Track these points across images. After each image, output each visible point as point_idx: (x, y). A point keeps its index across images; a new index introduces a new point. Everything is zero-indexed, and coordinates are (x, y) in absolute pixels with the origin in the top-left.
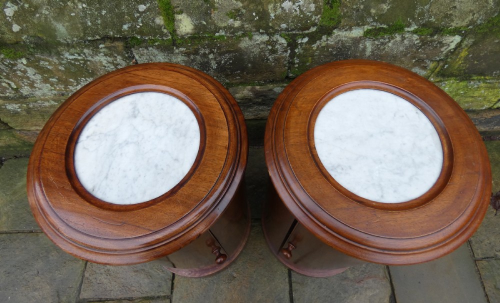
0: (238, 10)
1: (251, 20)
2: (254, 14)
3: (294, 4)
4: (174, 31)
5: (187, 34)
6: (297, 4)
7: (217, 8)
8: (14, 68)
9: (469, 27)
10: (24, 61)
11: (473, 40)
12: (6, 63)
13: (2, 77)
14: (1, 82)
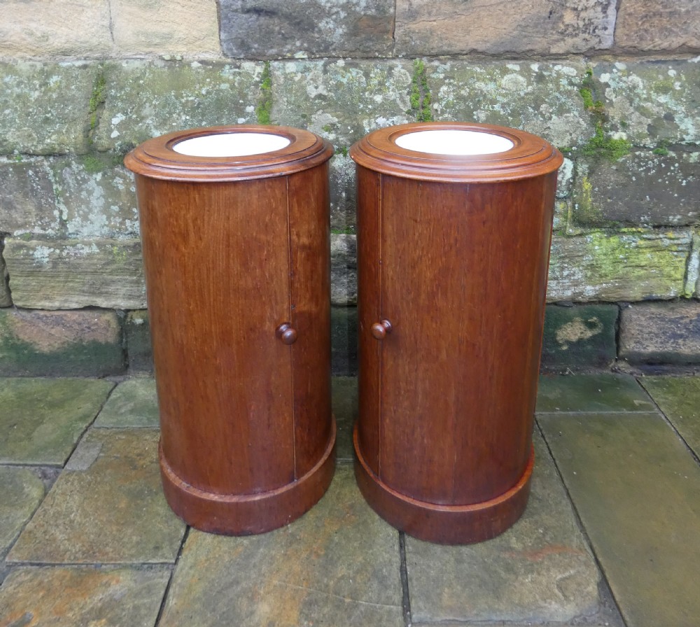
0: (333, 125)
1: (346, 134)
2: (349, 128)
3: (388, 120)
6: (390, 120)
7: (313, 123)
8: (83, 186)
9: (574, 148)
10: (99, 176)
11: (587, 166)
12: (79, 178)
13: (61, 199)
14: (55, 208)
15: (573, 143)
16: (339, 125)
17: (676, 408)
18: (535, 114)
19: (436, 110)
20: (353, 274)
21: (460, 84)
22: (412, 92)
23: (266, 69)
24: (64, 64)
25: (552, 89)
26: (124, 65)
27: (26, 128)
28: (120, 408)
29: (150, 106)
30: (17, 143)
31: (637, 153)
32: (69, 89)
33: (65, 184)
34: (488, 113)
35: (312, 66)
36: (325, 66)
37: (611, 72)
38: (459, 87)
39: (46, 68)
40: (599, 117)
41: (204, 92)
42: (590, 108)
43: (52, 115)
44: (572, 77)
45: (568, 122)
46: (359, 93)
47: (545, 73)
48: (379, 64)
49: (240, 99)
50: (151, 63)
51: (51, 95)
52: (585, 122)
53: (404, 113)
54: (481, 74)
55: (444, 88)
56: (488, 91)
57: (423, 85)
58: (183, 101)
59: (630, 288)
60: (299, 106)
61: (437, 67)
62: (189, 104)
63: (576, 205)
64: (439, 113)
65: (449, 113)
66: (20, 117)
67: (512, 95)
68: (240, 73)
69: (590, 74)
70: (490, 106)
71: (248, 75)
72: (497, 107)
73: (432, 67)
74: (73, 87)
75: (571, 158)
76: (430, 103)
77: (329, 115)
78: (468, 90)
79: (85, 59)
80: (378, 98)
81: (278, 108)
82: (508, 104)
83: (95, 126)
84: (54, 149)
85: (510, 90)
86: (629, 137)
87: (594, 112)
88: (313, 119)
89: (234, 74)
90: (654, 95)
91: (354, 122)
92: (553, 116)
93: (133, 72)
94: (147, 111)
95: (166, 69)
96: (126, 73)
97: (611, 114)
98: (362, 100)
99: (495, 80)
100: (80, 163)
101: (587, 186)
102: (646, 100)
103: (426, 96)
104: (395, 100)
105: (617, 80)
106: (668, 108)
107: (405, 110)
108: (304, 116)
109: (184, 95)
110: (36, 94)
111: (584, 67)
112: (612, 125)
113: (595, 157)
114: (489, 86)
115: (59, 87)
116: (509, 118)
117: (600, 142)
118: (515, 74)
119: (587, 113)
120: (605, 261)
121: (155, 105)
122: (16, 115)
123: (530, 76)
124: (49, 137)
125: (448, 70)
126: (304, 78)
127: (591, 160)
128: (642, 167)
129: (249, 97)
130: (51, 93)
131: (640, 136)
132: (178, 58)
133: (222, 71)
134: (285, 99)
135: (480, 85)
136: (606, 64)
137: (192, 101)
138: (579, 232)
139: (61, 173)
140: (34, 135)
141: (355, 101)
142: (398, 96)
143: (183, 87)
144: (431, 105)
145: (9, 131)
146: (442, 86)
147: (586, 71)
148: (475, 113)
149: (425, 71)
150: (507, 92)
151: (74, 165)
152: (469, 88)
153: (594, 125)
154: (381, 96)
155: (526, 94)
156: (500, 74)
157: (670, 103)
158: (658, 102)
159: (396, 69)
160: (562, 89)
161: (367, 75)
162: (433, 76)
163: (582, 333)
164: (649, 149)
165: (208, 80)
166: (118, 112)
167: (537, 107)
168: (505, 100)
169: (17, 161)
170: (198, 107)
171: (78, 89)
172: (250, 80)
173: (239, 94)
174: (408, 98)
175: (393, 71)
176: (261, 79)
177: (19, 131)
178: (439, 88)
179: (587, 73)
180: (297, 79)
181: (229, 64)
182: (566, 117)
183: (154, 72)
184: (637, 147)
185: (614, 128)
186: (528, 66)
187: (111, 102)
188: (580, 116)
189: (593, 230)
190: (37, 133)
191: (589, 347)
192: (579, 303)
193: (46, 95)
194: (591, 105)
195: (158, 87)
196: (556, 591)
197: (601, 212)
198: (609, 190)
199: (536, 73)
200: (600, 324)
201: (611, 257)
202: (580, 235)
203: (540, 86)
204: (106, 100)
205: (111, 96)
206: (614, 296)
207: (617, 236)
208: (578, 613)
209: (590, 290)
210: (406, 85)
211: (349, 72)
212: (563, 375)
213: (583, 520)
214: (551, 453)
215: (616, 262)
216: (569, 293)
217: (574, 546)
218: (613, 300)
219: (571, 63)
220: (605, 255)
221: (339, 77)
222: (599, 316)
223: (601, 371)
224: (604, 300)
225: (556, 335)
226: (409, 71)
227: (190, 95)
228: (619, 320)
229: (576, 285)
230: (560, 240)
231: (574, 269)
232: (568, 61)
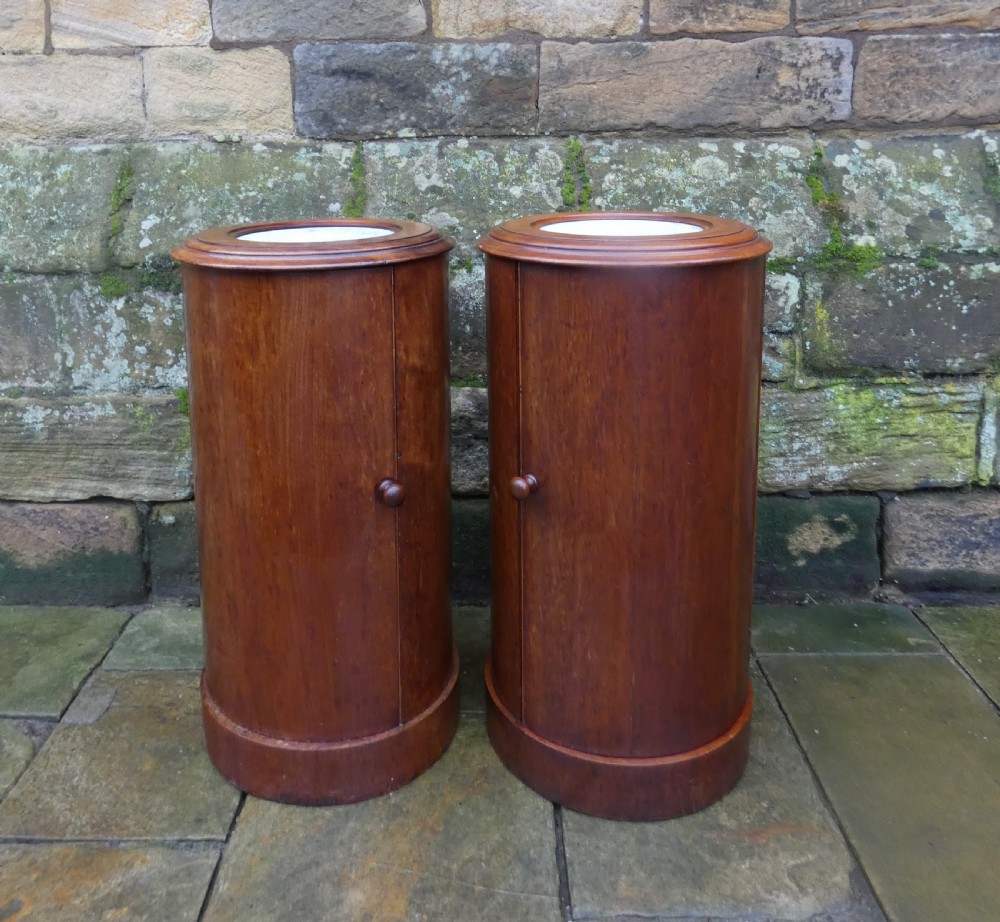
0: (453, 228)
1: (470, 240)
2: (475, 231)
8: (98, 318)
9: (799, 259)
10: (120, 304)
11: (820, 285)
12: (92, 305)
13: (67, 337)
14: (56, 350)
15: (798, 251)
16: (461, 228)
17: (972, 649)
18: (742, 212)
19: (600, 207)
20: (481, 447)
21: (633, 170)
22: (563, 181)
23: (357, 153)
24: (78, 149)
25: (765, 177)
26: (160, 148)
27: (22, 236)
28: (139, 645)
29: (195, 205)
30: (9, 256)
31: (893, 266)
32: (83, 183)
33: (72, 314)
34: (674, 210)
35: (422, 147)
36: (440, 147)
37: (850, 153)
38: (632, 175)
39: (52, 155)
40: (834, 214)
41: (270, 184)
42: (821, 202)
43: (59, 218)
44: (794, 160)
45: (789, 223)
46: (488, 184)
47: (755, 155)
48: (517, 144)
49: (320, 194)
50: (198, 146)
51: (58, 191)
52: (815, 222)
53: (552, 211)
54: (663, 157)
55: (610, 177)
56: (673, 181)
57: (580, 172)
58: (241, 197)
59: (894, 469)
60: (404, 203)
61: (600, 148)
62: (250, 201)
63: (808, 343)
66: (13, 220)
67: (709, 185)
68: (320, 159)
69: (819, 155)
70: (676, 202)
71: (333, 161)
72: (686, 202)
73: (593, 147)
74: (89, 180)
75: (795, 274)
76: (590, 198)
77: (446, 214)
78: (644, 178)
79: (106, 142)
80: (516, 191)
81: (374, 206)
82: (703, 198)
83: (117, 232)
84: (60, 264)
85: (704, 179)
86: (879, 241)
87: (827, 207)
89: (313, 159)
90: (914, 186)
91: (483, 224)
92: (768, 213)
93: (171, 158)
94: (191, 210)
95: (218, 155)
96: (163, 160)
97: (852, 211)
98: (493, 194)
99: (683, 165)
100: (95, 285)
101: (822, 314)
102: (903, 191)
103: (585, 188)
104: (540, 193)
105: (859, 163)
106: (935, 202)
107: (555, 207)
108: (410, 217)
109: (243, 189)
110: (38, 189)
111: (810, 146)
112: (854, 226)
113: (831, 272)
114: (675, 173)
115: (69, 180)
117: (838, 249)
118: (711, 157)
119: (817, 209)
120: (855, 428)
121: (202, 203)
122: (8, 218)
123: (733, 158)
124: (54, 247)
125: (616, 152)
126: (411, 164)
127: (825, 276)
128: (902, 285)
129: (334, 191)
130: (57, 188)
131: (895, 240)
132: (235, 138)
133: (296, 155)
134: (384, 193)
135: (662, 172)
136: (843, 141)
137: (254, 197)
138: (813, 383)
139: (68, 300)
140: (33, 245)
141: (483, 195)
142: (544, 187)
143: (243, 177)
144: (591, 200)
146: (606, 173)
147: (813, 152)
149: (581, 153)
150: (701, 181)
151: (87, 288)
152: (646, 176)
153: (828, 226)
154: (520, 188)
155: (728, 184)
156: (690, 156)
157: (937, 196)
158: (920, 194)
159: (541, 151)
160: (779, 177)
161: (500, 159)
162: (595, 160)
163: (826, 540)
164: (910, 260)
165: (276, 168)
166: (150, 213)
167: (744, 202)
168: (698, 193)
169: (7, 282)
170: (262, 205)
171: (96, 182)
172: (335, 167)
173: (321, 186)
174: (558, 191)
175: (537, 154)
176: (351, 167)
177: (12, 240)
178: (602, 177)
179: (816, 154)
180: (400, 166)
181: (306, 147)
182: (787, 215)
183: (201, 159)
184: (892, 257)
185: (857, 230)
186: (730, 145)
187: (140, 200)
188: (807, 214)
189: (834, 381)
190: (37, 242)
191: (838, 562)
192: (819, 493)
193: (51, 191)
194: (822, 198)
195: (206, 178)
196: (787, 881)
197: (845, 353)
198: (854, 321)
199: (742, 154)
200: (853, 526)
201: (863, 421)
202: (816, 388)
203: (747, 172)
204: (134, 197)
205: (141, 191)
206: (871, 482)
207: (870, 390)
208: (820, 909)
209: (834, 473)
210: (554, 173)
211: (475, 155)
212: (800, 605)
213: (828, 791)
214: (780, 706)
215: (872, 429)
216: (803, 477)
217: (814, 824)
218: (870, 488)
219: (792, 140)
220: (854, 418)
221: (461, 163)
222: (850, 513)
223: (858, 600)
224: (857, 488)
225: (786, 543)
226: (560, 153)
227: (251, 188)
228: (882, 521)
229: (814, 465)
230: (785, 395)
231: (809, 440)
232: (787, 139)
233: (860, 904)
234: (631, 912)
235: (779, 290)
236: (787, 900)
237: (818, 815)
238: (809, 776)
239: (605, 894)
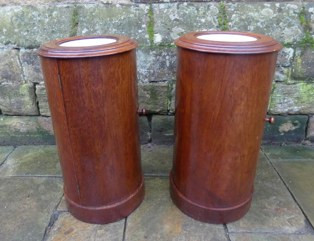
0: (182, 33)
4: (153, 41)
5: (158, 43)
6: (209, 30)
7: (173, 32)
9: (295, 43)
11: (300, 51)
15: (295, 41)
16: (185, 33)
18: (277, 27)
19: (230, 26)
21: (242, 13)
22: (219, 17)
23: (150, 7)
24: (59, 6)
25: (285, 15)
26: (86, 6)
27: (44, 35)
29: (99, 25)
30: (41, 42)
32: (62, 18)
34: (255, 27)
35: (172, 5)
36: (178, 5)
38: (241, 15)
39: (50, 8)
40: (307, 28)
41: (122, 18)
42: (303, 24)
43: (55, 29)
44: (296, 9)
45: (292, 31)
46: (194, 18)
47: (283, 8)
48: (203, 4)
49: (139, 21)
50: (98, 5)
51: (54, 20)
52: (301, 31)
53: (215, 27)
54: (252, 8)
55: (234, 15)
56: (255, 17)
57: (224, 14)
58: (113, 22)
60: (166, 24)
61: (231, 5)
62: (116, 24)
63: (293, 70)
64: (232, 27)
65: (236, 27)
66: (41, 30)
67: (267, 18)
68: (138, 9)
70: (256, 24)
71: (142, 10)
72: (259, 24)
73: (228, 5)
74: (63, 17)
75: (293, 48)
76: (227, 22)
77: (180, 28)
78: (245, 16)
79: (68, 3)
80: (203, 20)
81: (157, 25)
82: (264, 22)
83: (75, 34)
85: (265, 16)
87: (305, 26)
88: (173, 30)
92: (286, 28)
93: (89, 9)
94: (97, 27)
95: (104, 8)
96: (87, 10)
97: (313, 27)
98: (195, 21)
99: (258, 11)
101: (299, 61)
103: (226, 19)
104: (211, 21)
107: (216, 25)
108: (168, 29)
109: (113, 20)
110: (48, 20)
111: (301, 5)
112: (313, 32)
113: (304, 47)
114: (256, 14)
115: (57, 16)
116: (265, 29)
117: (308, 40)
118: (268, 8)
119: (302, 26)
120: (304, 96)
121: (101, 24)
122: (39, 30)
123: (275, 9)
125: (236, 7)
126: (168, 11)
127: (302, 48)
129: (143, 20)
132: (110, 2)
133: (130, 8)
134: (160, 21)
135: (251, 14)
136: (312, 3)
137: (117, 22)
138: (293, 82)
140: (48, 38)
141: (192, 22)
142: (212, 19)
143: (113, 16)
144: (228, 23)
145: (37, 37)
146: (233, 14)
147: (302, 7)
148: (248, 27)
149: (225, 7)
150: (264, 17)
152: (246, 15)
153: (305, 32)
154: (204, 19)
155: (273, 18)
156: (261, 8)
159: (211, 6)
160: (290, 15)
161: (197, 9)
162: (229, 9)
163: (290, 128)
165: (124, 13)
166: (85, 28)
167: (278, 24)
168: (263, 21)
171: (66, 17)
172: (143, 12)
173: (139, 19)
174: (217, 20)
175: (210, 7)
176: (148, 12)
177: (41, 37)
178: (231, 15)
179: (303, 7)
180: (165, 12)
181: (133, 5)
182: (292, 28)
183: (99, 10)
186: (274, 4)
187: (81, 23)
188: (299, 28)
189: (300, 81)
190: (50, 37)
191: (293, 134)
192: (290, 114)
193: (52, 20)
194: (304, 23)
195: (102, 16)
196: (287, 223)
197: (305, 73)
198: (309, 63)
199: (278, 7)
200: (299, 124)
201: (307, 94)
202: (294, 84)
203: (279, 14)
204: (79, 22)
205: (81, 20)
206: (307, 111)
207: (311, 84)
208: (297, 230)
209: (296, 109)
210: (216, 14)
211: (189, 8)
212: (280, 146)
213: (295, 198)
214: (279, 175)
215: (310, 96)
216: (286, 110)
217: (293, 207)
218: (306, 113)
219: (295, 3)
220: (305, 92)
221: (185, 11)
222: (299, 120)
223: (297, 144)
224: (302, 113)
225: (278, 129)
226: (217, 7)
227: (116, 20)
228: (308, 122)
229: (290, 106)
230: (284, 86)
231: (289, 99)
232: (293, 2)
233: (308, 228)
234: (245, 231)
235: (287, 53)
236: (288, 228)
237: (294, 205)
238: (290, 194)
239: (236, 226)
